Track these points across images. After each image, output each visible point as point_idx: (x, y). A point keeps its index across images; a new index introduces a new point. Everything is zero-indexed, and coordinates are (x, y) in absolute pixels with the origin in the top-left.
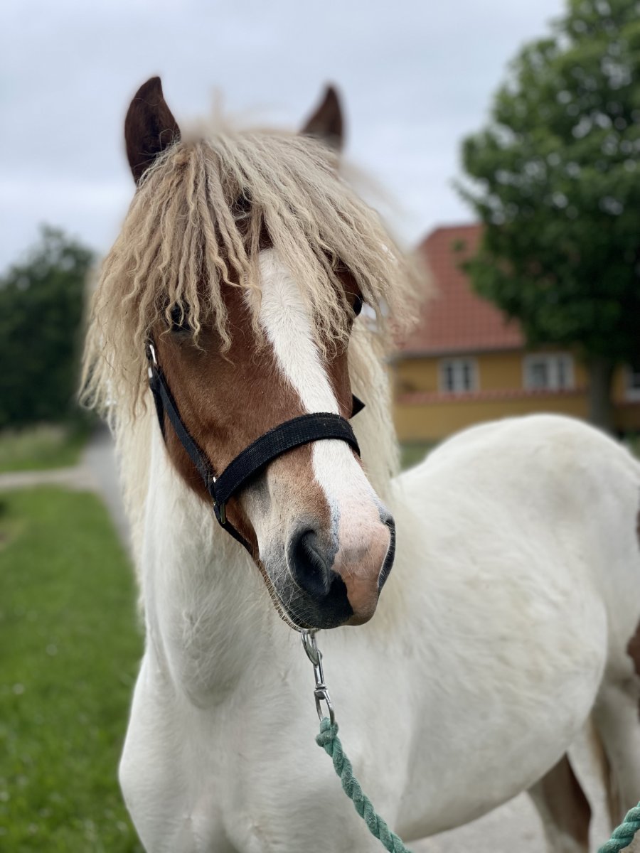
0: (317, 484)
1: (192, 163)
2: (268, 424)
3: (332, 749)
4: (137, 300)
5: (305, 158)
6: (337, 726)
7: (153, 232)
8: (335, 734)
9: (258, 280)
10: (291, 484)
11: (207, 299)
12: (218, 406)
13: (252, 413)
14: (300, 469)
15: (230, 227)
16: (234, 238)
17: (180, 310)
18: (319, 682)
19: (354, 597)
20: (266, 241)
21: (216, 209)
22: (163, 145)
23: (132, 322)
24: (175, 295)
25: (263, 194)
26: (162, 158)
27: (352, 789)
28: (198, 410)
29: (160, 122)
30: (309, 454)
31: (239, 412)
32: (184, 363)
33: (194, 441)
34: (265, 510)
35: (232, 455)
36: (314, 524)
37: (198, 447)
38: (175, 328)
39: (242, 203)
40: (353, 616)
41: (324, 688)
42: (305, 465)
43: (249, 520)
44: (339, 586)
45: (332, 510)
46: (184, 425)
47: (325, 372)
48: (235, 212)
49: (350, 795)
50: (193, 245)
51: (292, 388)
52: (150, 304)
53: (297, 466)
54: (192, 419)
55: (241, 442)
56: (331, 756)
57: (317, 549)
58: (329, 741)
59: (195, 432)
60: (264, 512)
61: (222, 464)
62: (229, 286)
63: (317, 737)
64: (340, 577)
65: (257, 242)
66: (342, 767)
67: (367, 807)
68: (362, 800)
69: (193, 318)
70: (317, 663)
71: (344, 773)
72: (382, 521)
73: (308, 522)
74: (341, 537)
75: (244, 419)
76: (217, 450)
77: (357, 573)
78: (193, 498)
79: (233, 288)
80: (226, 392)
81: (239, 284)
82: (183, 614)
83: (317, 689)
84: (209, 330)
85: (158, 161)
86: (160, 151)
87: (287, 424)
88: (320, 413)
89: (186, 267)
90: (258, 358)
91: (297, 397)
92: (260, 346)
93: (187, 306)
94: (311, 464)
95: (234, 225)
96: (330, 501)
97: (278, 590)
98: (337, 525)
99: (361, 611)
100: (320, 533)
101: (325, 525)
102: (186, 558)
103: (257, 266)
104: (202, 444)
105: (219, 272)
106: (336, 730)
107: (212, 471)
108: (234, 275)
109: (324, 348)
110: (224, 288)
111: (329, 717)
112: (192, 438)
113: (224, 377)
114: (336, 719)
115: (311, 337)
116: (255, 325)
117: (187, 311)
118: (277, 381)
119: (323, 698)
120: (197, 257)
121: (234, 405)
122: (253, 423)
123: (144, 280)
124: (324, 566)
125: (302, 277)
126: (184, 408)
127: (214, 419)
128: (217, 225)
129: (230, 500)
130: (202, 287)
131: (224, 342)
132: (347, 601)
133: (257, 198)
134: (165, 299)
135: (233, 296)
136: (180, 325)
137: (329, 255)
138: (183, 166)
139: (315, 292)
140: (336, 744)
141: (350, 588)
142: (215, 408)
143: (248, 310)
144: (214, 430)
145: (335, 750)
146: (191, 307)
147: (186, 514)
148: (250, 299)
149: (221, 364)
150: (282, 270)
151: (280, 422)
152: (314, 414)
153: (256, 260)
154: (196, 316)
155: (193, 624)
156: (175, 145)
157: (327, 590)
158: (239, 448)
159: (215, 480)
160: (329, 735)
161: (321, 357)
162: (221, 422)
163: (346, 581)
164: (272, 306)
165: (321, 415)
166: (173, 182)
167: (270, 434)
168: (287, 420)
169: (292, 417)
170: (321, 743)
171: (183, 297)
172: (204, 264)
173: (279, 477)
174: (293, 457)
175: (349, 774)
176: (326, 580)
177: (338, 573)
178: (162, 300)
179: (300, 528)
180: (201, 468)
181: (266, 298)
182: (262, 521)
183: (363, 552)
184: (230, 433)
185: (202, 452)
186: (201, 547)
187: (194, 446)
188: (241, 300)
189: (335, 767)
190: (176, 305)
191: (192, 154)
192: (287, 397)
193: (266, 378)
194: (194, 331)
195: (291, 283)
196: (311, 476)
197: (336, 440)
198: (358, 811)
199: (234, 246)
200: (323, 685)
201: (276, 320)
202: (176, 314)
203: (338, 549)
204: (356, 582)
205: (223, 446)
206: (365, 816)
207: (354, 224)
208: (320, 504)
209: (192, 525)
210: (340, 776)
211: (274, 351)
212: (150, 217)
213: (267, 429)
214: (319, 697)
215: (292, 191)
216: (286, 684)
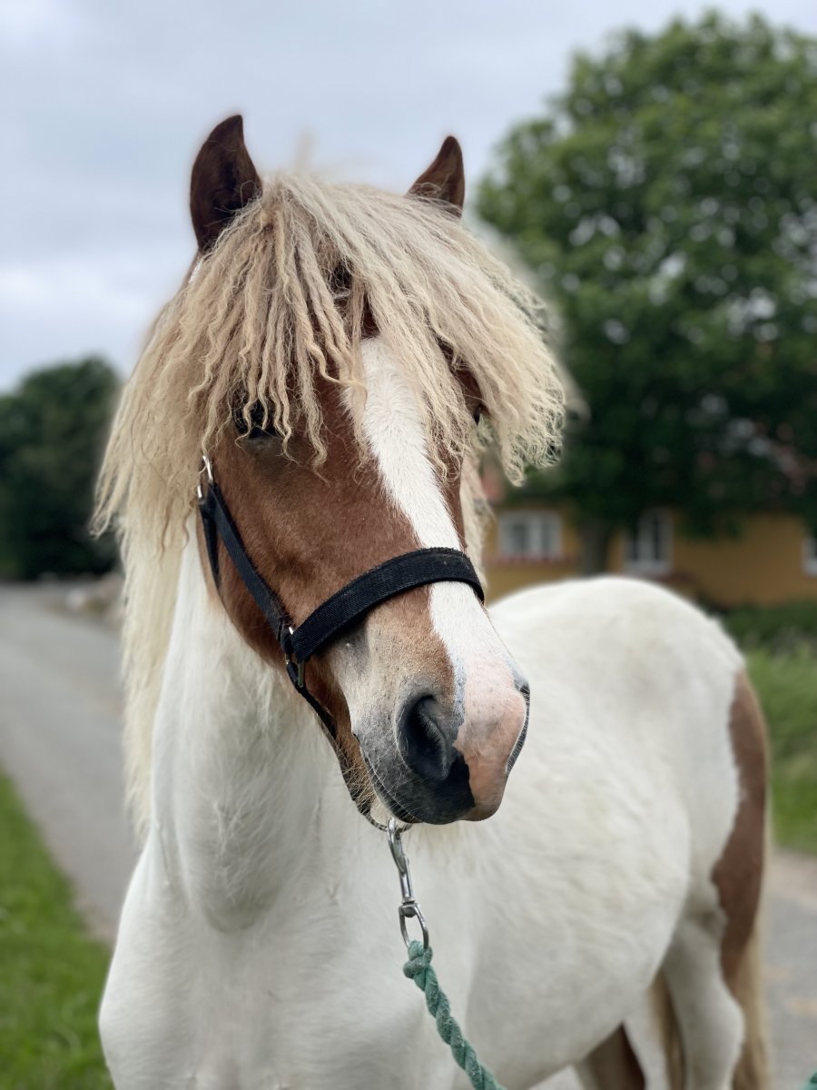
0: (436, 637)
1: (280, 224)
2: (371, 560)
3: (425, 981)
6: (431, 951)
8: (429, 962)
9: (360, 371)
10: (401, 636)
11: (298, 396)
12: (301, 535)
13: (349, 546)
14: (413, 618)
15: (327, 307)
16: (332, 319)
17: (263, 410)
18: (407, 895)
19: (476, 784)
20: (370, 327)
21: (310, 284)
24: (256, 390)
25: (368, 267)
26: (242, 216)
27: (450, 1032)
29: (238, 172)
30: (425, 600)
31: (331, 543)
33: (263, 580)
34: (361, 669)
35: (318, 597)
36: (434, 688)
37: (268, 587)
38: (256, 433)
39: (341, 277)
40: (473, 809)
41: (412, 902)
42: (421, 613)
43: (337, 683)
44: (460, 770)
45: (456, 671)
46: (250, 560)
47: (442, 496)
48: (334, 288)
49: (447, 1040)
50: (280, 328)
51: (402, 516)
53: (410, 614)
54: (263, 552)
55: (331, 583)
56: (423, 989)
57: (435, 719)
58: (419, 971)
59: (266, 567)
60: (360, 672)
61: (303, 609)
62: (325, 381)
63: (406, 965)
64: (462, 757)
65: (359, 329)
66: (438, 1004)
67: (470, 1054)
68: (463, 1045)
69: (281, 419)
70: (403, 872)
71: (440, 1011)
72: (517, 687)
73: (426, 685)
74: (467, 705)
75: (337, 552)
76: (296, 592)
77: (483, 753)
80: (314, 517)
81: (338, 378)
83: (404, 904)
85: (238, 219)
86: (240, 207)
87: (397, 561)
88: (439, 548)
89: (273, 356)
90: (359, 475)
91: (409, 527)
92: (364, 459)
93: (272, 405)
94: (428, 611)
95: (333, 305)
96: (453, 660)
98: (462, 690)
99: (484, 803)
100: (440, 699)
101: (447, 690)
103: (359, 358)
104: (273, 582)
105: (313, 363)
106: (430, 957)
107: (287, 619)
108: (333, 369)
109: (445, 468)
110: (319, 383)
111: (421, 940)
112: (260, 576)
113: (311, 498)
115: (425, 452)
116: (357, 433)
117: (272, 412)
118: (382, 505)
119: (411, 913)
120: (286, 342)
121: (323, 535)
122: (349, 558)
123: (216, 369)
124: (442, 742)
126: (252, 538)
127: (295, 552)
128: (309, 303)
130: (292, 380)
131: (318, 453)
132: (469, 789)
133: (363, 272)
134: (244, 395)
136: (263, 428)
137: (446, 349)
138: (270, 228)
140: (429, 973)
141: (472, 772)
142: (298, 538)
143: (348, 413)
144: (295, 567)
145: (429, 981)
146: (278, 407)
148: (349, 399)
149: (308, 481)
150: (389, 366)
151: (386, 558)
152: (431, 549)
153: (357, 349)
154: (286, 418)
156: (258, 200)
157: (445, 773)
158: (328, 589)
159: (291, 631)
160: (421, 963)
161: (439, 479)
162: (304, 557)
163: (469, 763)
164: (377, 410)
165: (440, 550)
166: (257, 246)
167: (372, 572)
168: (397, 556)
169: (403, 552)
170: (410, 973)
171: (267, 393)
172: (293, 353)
173: (383, 627)
174: (404, 602)
175: (446, 1012)
176: (445, 761)
177: (460, 752)
179: (415, 693)
180: (273, 613)
182: (357, 683)
183: (494, 726)
184: (316, 570)
185: (275, 595)
187: (264, 587)
188: (338, 401)
189: (428, 1003)
190: (258, 402)
192: (395, 526)
193: (368, 501)
194: (283, 438)
195: (400, 383)
196: (428, 626)
197: (459, 583)
198: (458, 1060)
199: (332, 330)
200: (412, 899)
201: (381, 428)
202: (257, 412)
203: (462, 721)
204: (481, 764)
205: (305, 587)
206: (467, 1066)
208: (442, 664)
210: (435, 1016)
211: (380, 467)
213: (369, 566)
214: (408, 911)
216: (335, 903)
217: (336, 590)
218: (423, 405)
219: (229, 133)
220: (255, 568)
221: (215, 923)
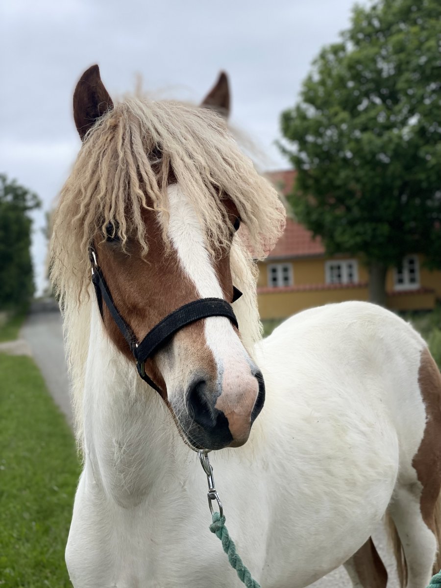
0: (208, 348)
1: (121, 125)
3: (221, 534)
4: (83, 220)
5: (201, 122)
6: (224, 518)
7: (94, 172)
8: (223, 524)
9: (166, 205)
10: (190, 347)
11: (131, 219)
12: (139, 293)
13: (163, 298)
14: (196, 338)
15: (147, 168)
16: (150, 177)
17: (112, 226)
18: (211, 487)
19: (233, 428)
20: (172, 178)
21: (137, 156)
22: (101, 113)
23: (80, 235)
24: (109, 216)
25: (171, 146)
26: (100, 121)
27: (236, 562)
28: (125, 296)
29: (98, 96)
30: (202, 327)
31: (153, 297)
32: (116, 263)
33: (122, 319)
34: (172, 366)
35: (149, 327)
36: (206, 377)
37: (125, 322)
38: (109, 240)
39: (156, 152)
40: (233, 441)
41: (215, 491)
42: (200, 335)
43: (161, 374)
44: (222, 420)
45: (218, 366)
46: (116, 308)
47: (213, 269)
48: (150, 158)
49: (234, 567)
50: (122, 181)
51: (190, 281)
52: (91, 223)
53: (195, 335)
54: (121, 303)
55: (155, 319)
56: (221, 539)
58: (219, 529)
59: (123, 312)
60: (171, 368)
61: (142, 335)
62: (147, 210)
63: (211, 525)
64: (223, 414)
65: (166, 179)
66: (229, 547)
67: (246, 574)
68: (243, 570)
69: (122, 232)
70: (209, 474)
71: (230, 551)
72: (252, 374)
73: (202, 375)
74: (223, 386)
75: (157, 302)
76: (138, 325)
77: (236, 411)
78: (122, 359)
79: (149, 211)
80: (145, 284)
81: (153, 208)
82: (114, 441)
83: (210, 492)
84: (133, 241)
85: (97, 123)
86: (99, 117)
87: (187, 306)
88: (210, 298)
89: (117, 197)
90: (167, 260)
91: (194, 287)
92: (168, 251)
93: (117, 223)
94: (204, 334)
95: (150, 167)
96: (217, 360)
97: (181, 422)
98: (221, 377)
99: (239, 438)
100: (208, 383)
101: (213, 377)
102: (116, 401)
103: (166, 196)
104: (128, 320)
105: (140, 200)
106: (224, 521)
107: (135, 339)
108: (150, 202)
109: (213, 252)
110: (143, 211)
111: (219, 511)
112: (121, 316)
113: (143, 273)
114: (224, 513)
115: (204, 245)
116: (164, 237)
117: (118, 227)
118: (180, 276)
119: (214, 498)
120: (125, 189)
121: (150, 293)
122: (163, 306)
123: (87, 206)
124: (209, 405)
125: (198, 204)
126: (115, 296)
127: (136, 303)
128: (138, 168)
129: (148, 359)
130: (128, 210)
131: (144, 248)
132: (229, 431)
133: (166, 148)
134: (102, 219)
135: (149, 217)
136: (113, 237)
137: (217, 188)
138: (115, 127)
139: (207, 213)
140: (224, 530)
141: (230, 421)
142: (137, 295)
143: (160, 226)
144: (136, 310)
145: (224, 535)
146: (120, 224)
147: (117, 371)
148: (161, 219)
149: (141, 264)
150: (183, 199)
151: (182, 305)
152: (206, 299)
153: (165, 192)
154: (124, 230)
155: (120, 448)
156: (109, 112)
157: (214, 423)
158: (153, 323)
159: (137, 346)
160: (219, 524)
161: (210, 259)
162: (141, 305)
163: (228, 417)
164: (177, 223)
165: (211, 299)
166: (107, 138)
167: (174, 313)
168: (187, 303)
169: (191, 301)
170: (213, 530)
171: (114, 217)
172: (129, 195)
173: (182, 343)
174: (191, 329)
175: (233, 551)
176: (213, 416)
178: (100, 219)
179: (196, 379)
180: (128, 337)
181: (172, 218)
182: (170, 374)
183: (241, 396)
184: (147, 313)
185: (128, 326)
186: (127, 393)
187: (123, 322)
188: (155, 220)
189: (223, 546)
190: (110, 223)
191: (121, 118)
192: (187, 287)
193: (172, 274)
194: (123, 241)
195: (190, 208)
196: (203, 342)
197: (221, 317)
198: (240, 578)
199: (150, 182)
200: (214, 490)
201: (179, 234)
202: (109, 230)
203: (220, 394)
204: (235, 417)
205: (143, 321)
206: (245, 581)
207: (234, 166)
208: (210, 363)
209: (121, 377)
210: (227, 553)
211: (178, 255)
212: (91, 162)
213: (173, 310)
214: (212, 497)
215: (191, 144)
216: (185, 490)
217: (158, 322)
218: (202, 220)
219: (91, 76)
220: (118, 312)
221: (120, 504)
